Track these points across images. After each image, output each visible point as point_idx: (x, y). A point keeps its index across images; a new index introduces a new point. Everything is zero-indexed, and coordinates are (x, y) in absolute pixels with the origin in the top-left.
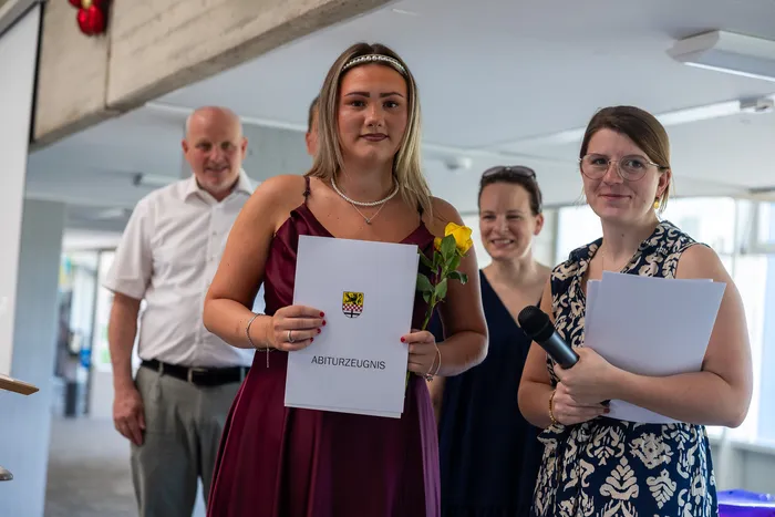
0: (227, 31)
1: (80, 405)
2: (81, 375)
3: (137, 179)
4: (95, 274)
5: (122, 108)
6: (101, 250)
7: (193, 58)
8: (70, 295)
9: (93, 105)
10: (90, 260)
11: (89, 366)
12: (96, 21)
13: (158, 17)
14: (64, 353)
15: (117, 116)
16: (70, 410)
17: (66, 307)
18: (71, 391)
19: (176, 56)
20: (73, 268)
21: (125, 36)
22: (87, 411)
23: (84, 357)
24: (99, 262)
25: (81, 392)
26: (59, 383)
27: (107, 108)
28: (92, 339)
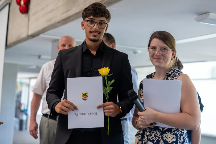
0: (63, 14)
1: (24, 127)
2: (24, 117)
3: (39, 57)
4: (29, 85)
5: (33, 36)
6: (30, 78)
7: (53, 22)
8: (21, 92)
9: (24, 35)
10: (27, 81)
11: (27, 115)
12: (25, 10)
13: (43, 9)
14: (19, 111)
15: (31, 38)
16: (21, 128)
17: (19, 96)
18: (21, 122)
19: (48, 21)
20: (22, 84)
21: (34, 14)
22: (26, 129)
23: (25, 112)
24: (30, 81)
25: (24, 123)
26: (17, 120)
27: (28, 36)
28: (27, 106)
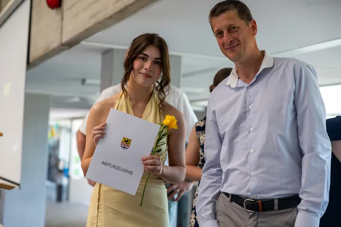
1: (64, 196)
2: (64, 181)
4: (70, 130)
6: (73, 119)
8: (58, 141)
10: (67, 123)
11: (68, 176)
14: (56, 170)
16: (59, 198)
17: (56, 147)
18: (60, 189)
20: (60, 128)
22: (67, 199)
23: (66, 172)
24: (71, 124)
25: (65, 190)
26: (53, 185)
28: (69, 163)
